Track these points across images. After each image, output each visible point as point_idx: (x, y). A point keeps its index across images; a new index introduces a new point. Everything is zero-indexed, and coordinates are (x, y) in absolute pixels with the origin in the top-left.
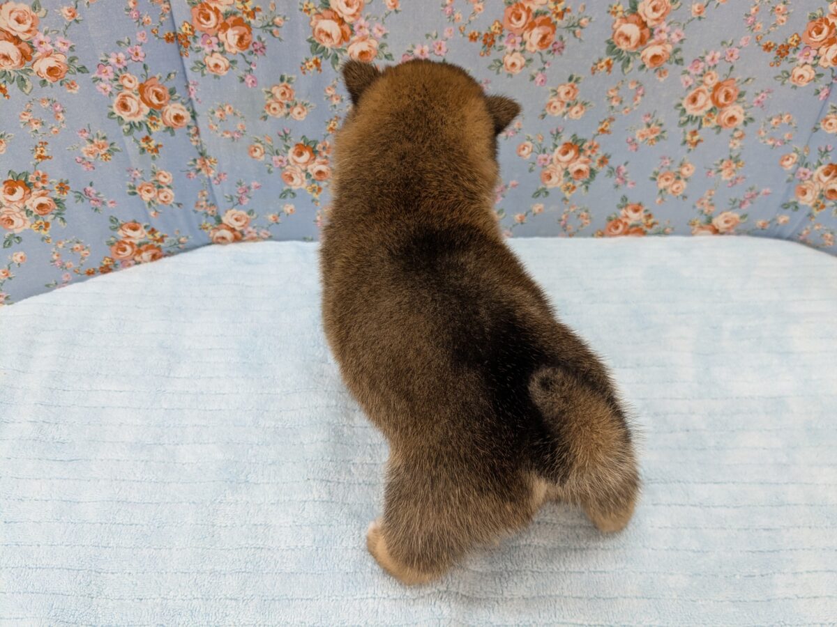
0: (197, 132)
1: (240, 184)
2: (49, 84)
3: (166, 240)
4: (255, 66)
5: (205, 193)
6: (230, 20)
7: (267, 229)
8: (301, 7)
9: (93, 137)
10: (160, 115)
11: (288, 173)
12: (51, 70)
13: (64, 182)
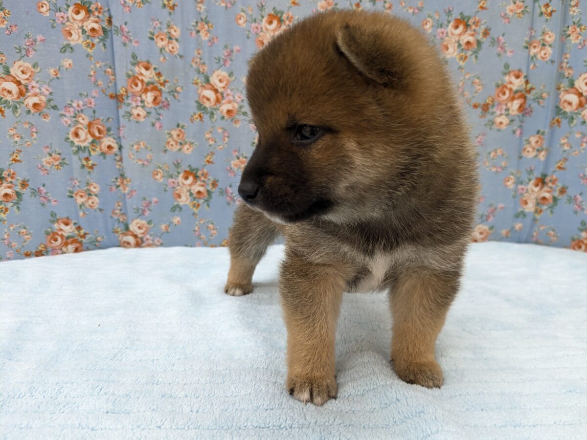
0: (121, 160)
1: (144, 199)
2: (32, 113)
3: (88, 237)
4: (162, 116)
5: (121, 204)
6: (150, 87)
7: (160, 237)
8: (192, 81)
9: (52, 151)
10: (99, 144)
11: (178, 192)
12: (35, 105)
13: (26, 180)
